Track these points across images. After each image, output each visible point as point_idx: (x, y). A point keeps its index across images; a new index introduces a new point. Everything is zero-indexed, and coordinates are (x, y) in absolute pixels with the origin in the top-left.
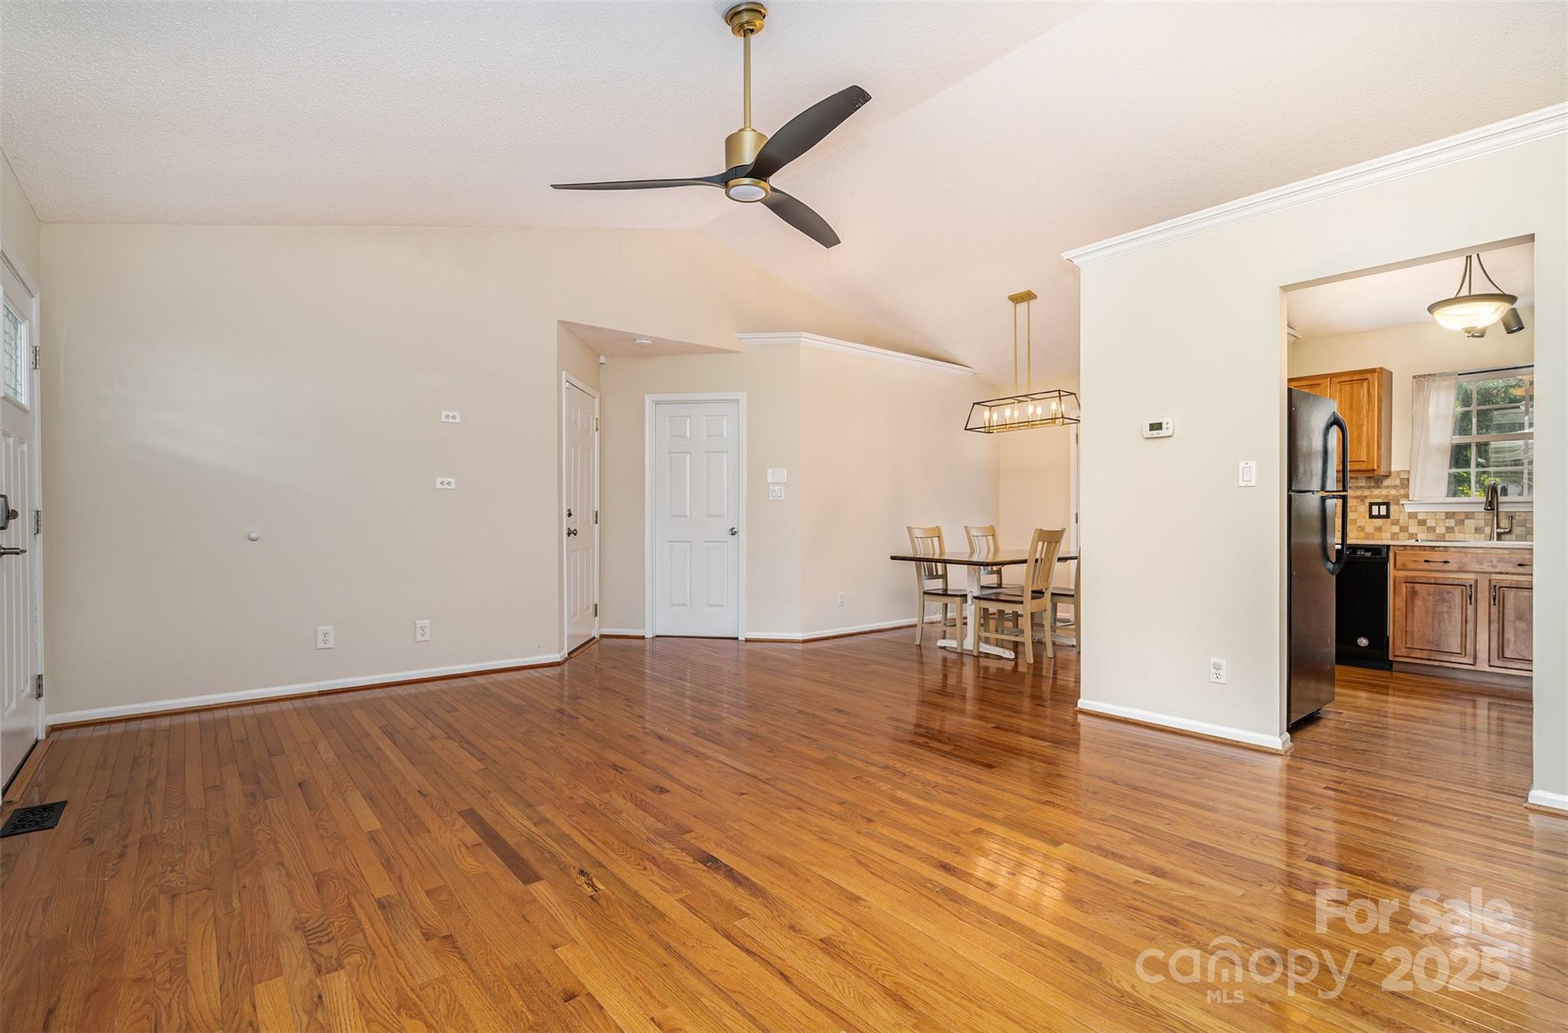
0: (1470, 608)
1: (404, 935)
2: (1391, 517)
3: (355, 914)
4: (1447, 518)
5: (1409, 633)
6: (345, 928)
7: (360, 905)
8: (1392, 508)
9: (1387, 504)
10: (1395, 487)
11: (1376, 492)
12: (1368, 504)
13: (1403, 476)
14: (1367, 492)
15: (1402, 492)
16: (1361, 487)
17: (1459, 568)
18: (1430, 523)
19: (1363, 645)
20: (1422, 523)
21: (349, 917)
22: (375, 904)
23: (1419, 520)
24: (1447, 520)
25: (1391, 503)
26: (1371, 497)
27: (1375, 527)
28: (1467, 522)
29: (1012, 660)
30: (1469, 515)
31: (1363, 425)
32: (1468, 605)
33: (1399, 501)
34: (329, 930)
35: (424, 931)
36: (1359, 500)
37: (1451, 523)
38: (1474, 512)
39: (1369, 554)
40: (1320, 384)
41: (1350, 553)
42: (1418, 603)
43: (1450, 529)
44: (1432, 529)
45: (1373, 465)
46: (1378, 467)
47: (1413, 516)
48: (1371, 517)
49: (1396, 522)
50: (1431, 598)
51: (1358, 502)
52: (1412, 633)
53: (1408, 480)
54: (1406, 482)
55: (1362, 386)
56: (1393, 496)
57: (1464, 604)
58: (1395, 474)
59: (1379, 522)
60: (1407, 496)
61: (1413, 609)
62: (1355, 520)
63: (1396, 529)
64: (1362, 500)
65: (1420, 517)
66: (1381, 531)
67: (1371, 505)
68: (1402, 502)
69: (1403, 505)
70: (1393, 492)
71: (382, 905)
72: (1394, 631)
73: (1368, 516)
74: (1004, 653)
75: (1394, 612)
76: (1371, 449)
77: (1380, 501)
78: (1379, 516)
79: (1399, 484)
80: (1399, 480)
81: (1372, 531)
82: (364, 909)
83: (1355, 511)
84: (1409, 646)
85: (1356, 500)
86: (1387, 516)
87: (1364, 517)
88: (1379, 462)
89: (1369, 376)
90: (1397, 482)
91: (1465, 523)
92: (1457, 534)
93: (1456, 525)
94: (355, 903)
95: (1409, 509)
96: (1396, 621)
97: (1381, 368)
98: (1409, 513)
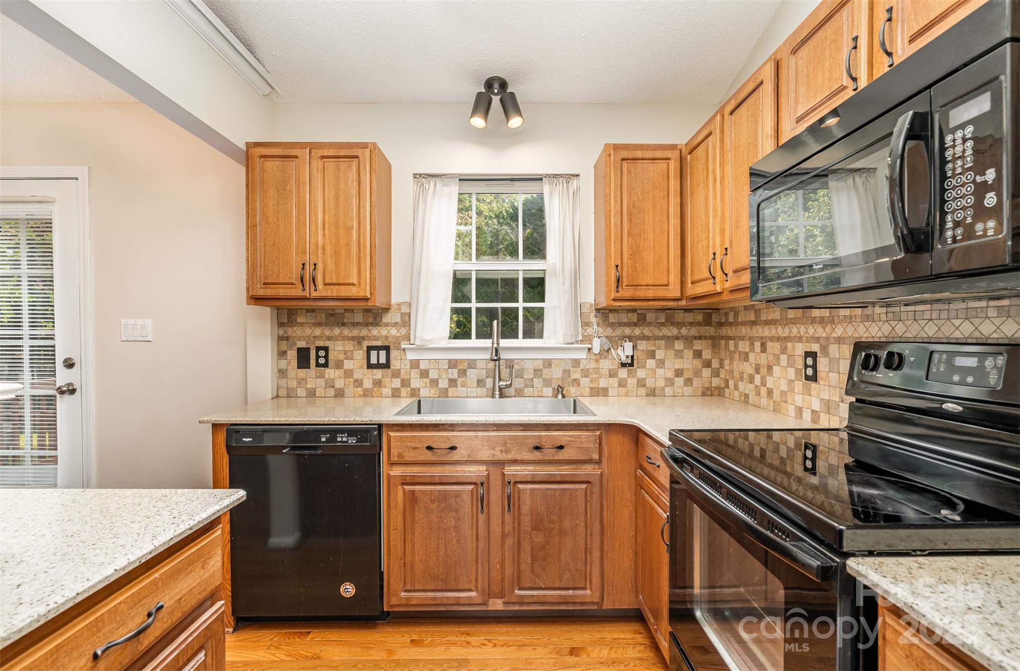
0: (482, 518)
2: (392, 367)
4: (449, 368)
5: (408, 567)
8: (394, 353)
9: (387, 349)
10: (395, 325)
11: (375, 331)
12: (365, 349)
13: (404, 310)
14: (364, 332)
15: (403, 331)
16: (358, 324)
17: (468, 456)
18: (433, 374)
19: (348, 595)
20: (424, 374)
23: (421, 370)
24: (450, 370)
25: (392, 347)
26: (369, 338)
27: (374, 380)
28: (470, 372)
30: (472, 364)
31: (352, 227)
32: (480, 514)
33: (400, 343)
36: (356, 342)
37: (454, 374)
38: (476, 360)
39: (352, 441)
40: (296, 157)
41: (328, 440)
42: (420, 515)
43: (453, 382)
44: (434, 382)
45: (366, 292)
46: (371, 294)
47: (415, 364)
48: (370, 366)
49: (396, 374)
50: (435, 505)
51: (354, 346)
52: (413, 566)
53: (409, 315)
54: (407, 318)
55: (350, 167)
56: (394, 337)
57: (475, 511)
58: (396, 307)
59: (378, 374)
60: (408, 338)
61: (413, 528)
62: (352, 371)
63: (397, 383)
64: (360, 343)
65: (423, 366)
66: (381, 387)
67: (370, 349)
68: (403, 346)
69: (404, 349)
70: (394, 332)
72: (389, 565)
73: (365, 366)
75: (389, 533)
76: (362, 265)
77: (379, 343)
78: (378, 366)
79: (399, 320)
80: (399, 315)
81: (371, 386)
83: (351, 359)
84: (408, 588)
85: (352, 343)
86: (387, 365)
87: (361, 367)
88: (372, 287)
89: (358, 152)
90: (397, 318)
91: (468, 373)
92: (460, 388)
93: (459, 377)
95: (411, 356)
96: (392, 549)
97: (375, 144)
98: (411, 360)
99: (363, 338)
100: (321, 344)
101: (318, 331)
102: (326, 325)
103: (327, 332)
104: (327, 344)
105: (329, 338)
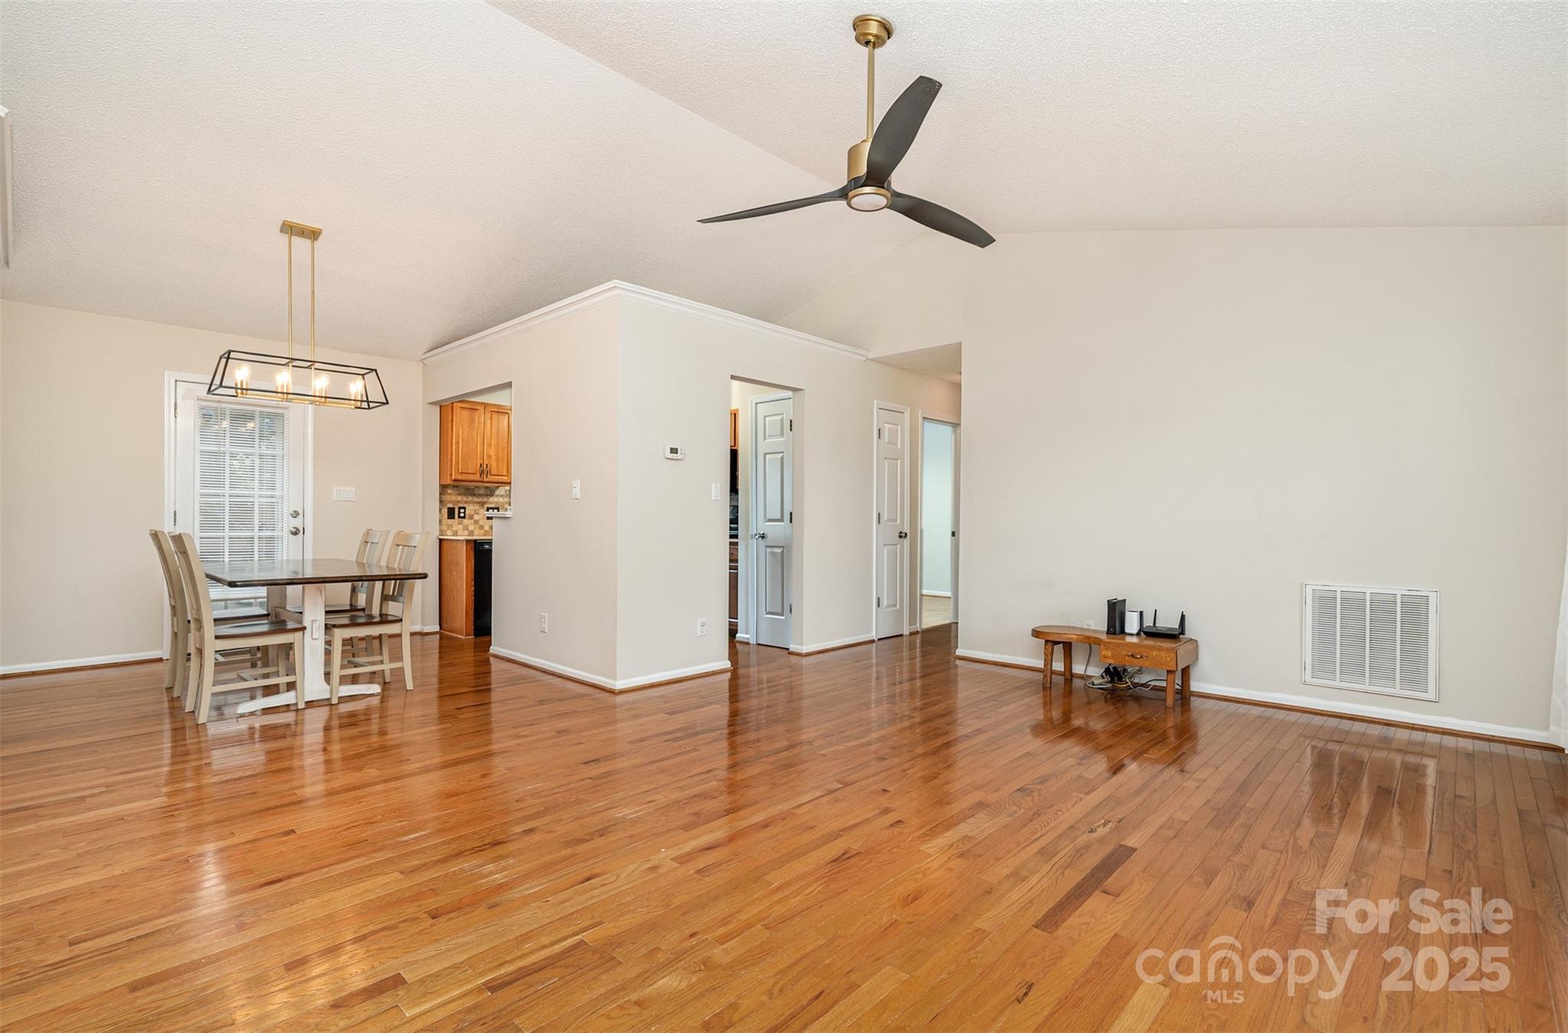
1: (1258, 878)
3: (1277, 915)
6: (1295, 910)
7: (1266, 917)
10: (502, 496)
14: (485, 499)
16: (482, 495)
21: (1284, 915)
22: (1252, 911)
26: (488, 503)
29: (378, 694)
34: (1308, 917)
35: (1242, 872)
40: (478, 410)
70: (501, 500)
71: (1249, 904)
74: (369, 689)
77: (493, 506)
82: (1266, 912)
83: (478, 514)
90: (503, 492)
94: (1269, 921)
99: (485, 503)
100: (462, 505)
101: (459, 498)
102: (464, 495)
103: (465, 499)
104: (465, 505)
105: (466, 502)
